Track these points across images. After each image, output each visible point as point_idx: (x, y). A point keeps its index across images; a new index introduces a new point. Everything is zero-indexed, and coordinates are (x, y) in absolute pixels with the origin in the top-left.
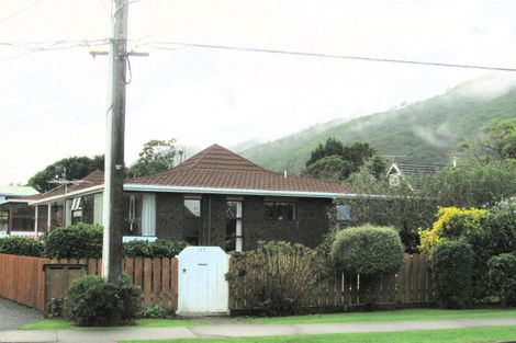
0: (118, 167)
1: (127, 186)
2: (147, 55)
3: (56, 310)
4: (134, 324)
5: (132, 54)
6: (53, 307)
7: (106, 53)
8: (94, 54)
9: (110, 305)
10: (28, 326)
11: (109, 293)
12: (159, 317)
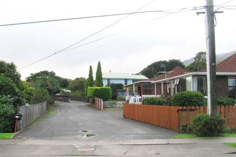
0: (213, 64)
1: (218, 73)
2: (222, 12)
3: (182, 130)
4: (222, 136)
5: (216, 12)
6: (181, 128)
7: (204, 13)
8: (198, 13)
9: (213, 127)
10: (177, 137)
11: (213, 121)
12: (229, 133)
